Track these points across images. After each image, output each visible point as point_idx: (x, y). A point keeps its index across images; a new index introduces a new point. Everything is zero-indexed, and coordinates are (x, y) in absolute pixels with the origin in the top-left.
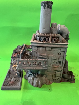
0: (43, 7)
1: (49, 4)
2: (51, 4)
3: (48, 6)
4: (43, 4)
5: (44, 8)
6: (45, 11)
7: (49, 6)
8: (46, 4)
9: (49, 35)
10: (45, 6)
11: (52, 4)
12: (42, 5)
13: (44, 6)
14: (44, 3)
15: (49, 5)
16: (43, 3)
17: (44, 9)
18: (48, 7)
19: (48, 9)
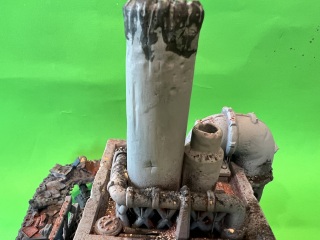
0: (139, 48)
1: (177, 27)
2: (193, 27)
3: (174, 41)
4: (138, 23)
5: (147, 52)
6: (154, 71)
7: (179, 41)
8: (160, 24)
9: (178, 201)
10: (154, 39)
11: (199, 26)
12: (134, 31)
13: (144, 39)
14: (145, 20)
15: (179, 32)
16: (134, 15)
17: (142, 61)
18: (172, 46)
19: (170, 59)
